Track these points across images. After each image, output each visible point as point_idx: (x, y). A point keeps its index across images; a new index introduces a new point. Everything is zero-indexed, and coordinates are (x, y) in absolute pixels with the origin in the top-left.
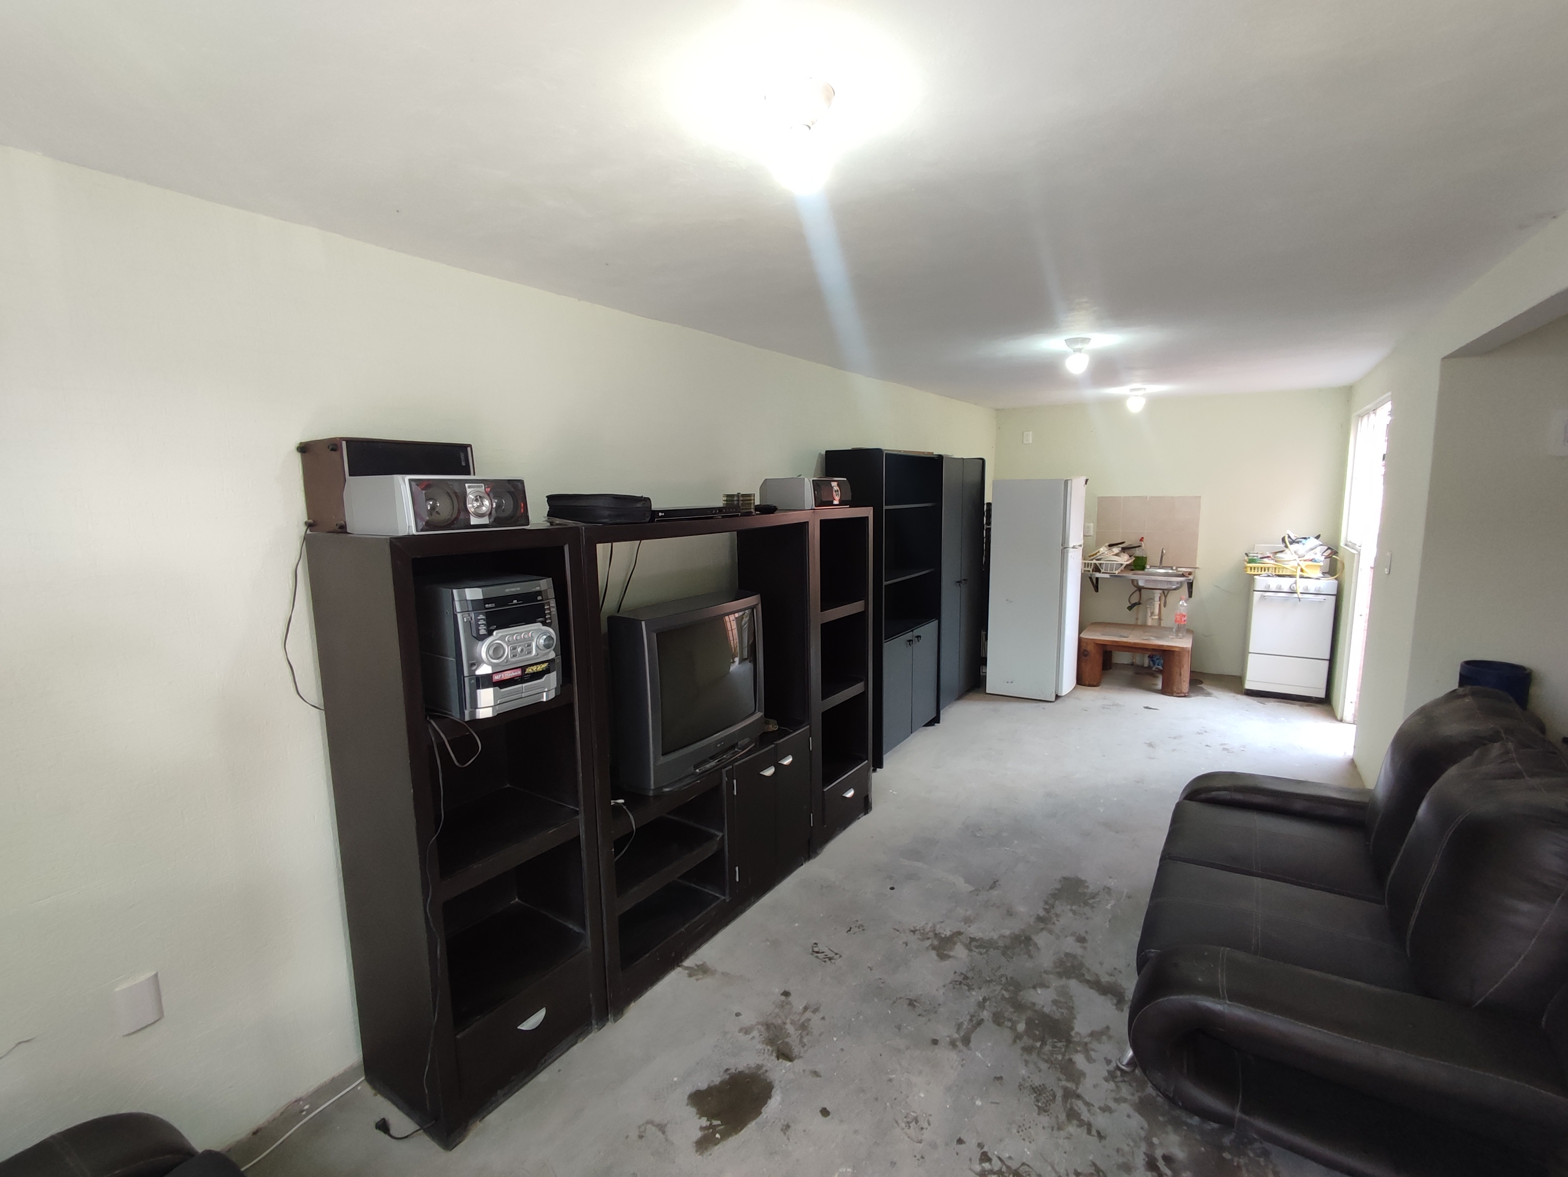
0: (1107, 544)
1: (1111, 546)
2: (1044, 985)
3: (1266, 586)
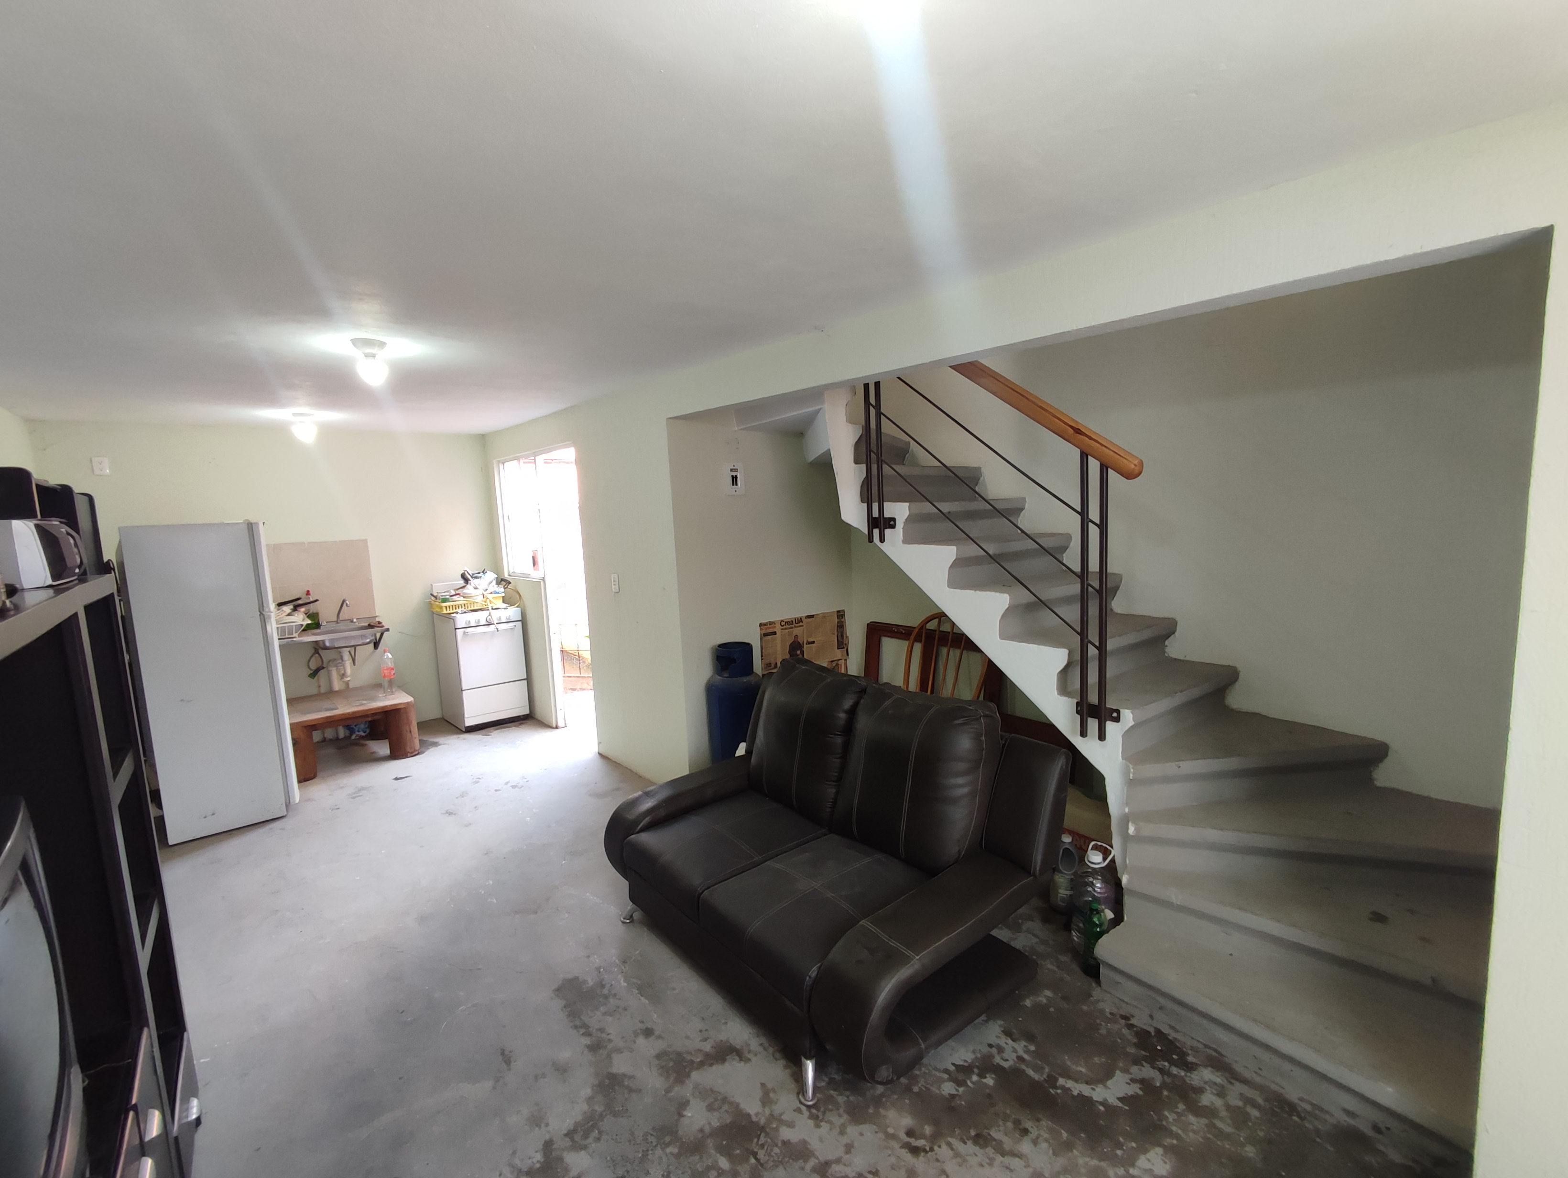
1: (280, 604)
2: (684, 1104)
3: (466, 623)
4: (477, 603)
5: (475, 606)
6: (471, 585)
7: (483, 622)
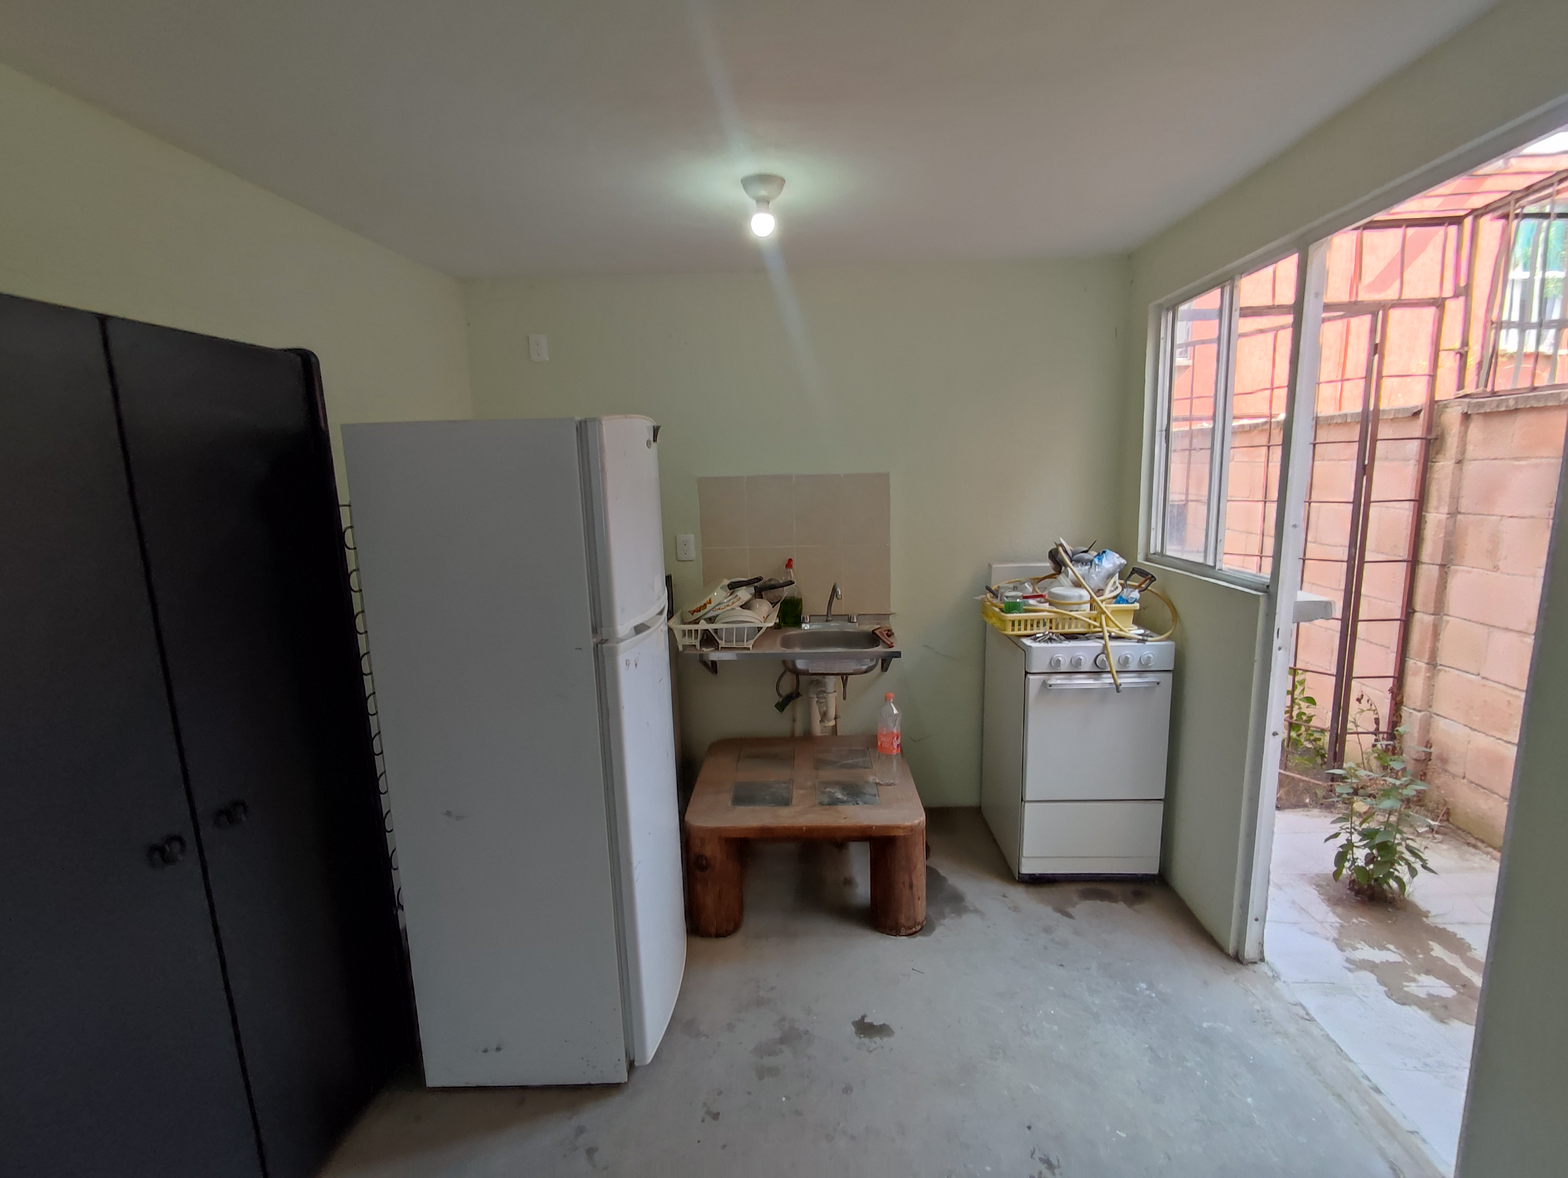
0: (726, 582)
1: (733, 587)
3: (1050, 662)
4: (1076, 618)
5: (1073, 626)
6: (1067, 576)
7: (1087, 666)
